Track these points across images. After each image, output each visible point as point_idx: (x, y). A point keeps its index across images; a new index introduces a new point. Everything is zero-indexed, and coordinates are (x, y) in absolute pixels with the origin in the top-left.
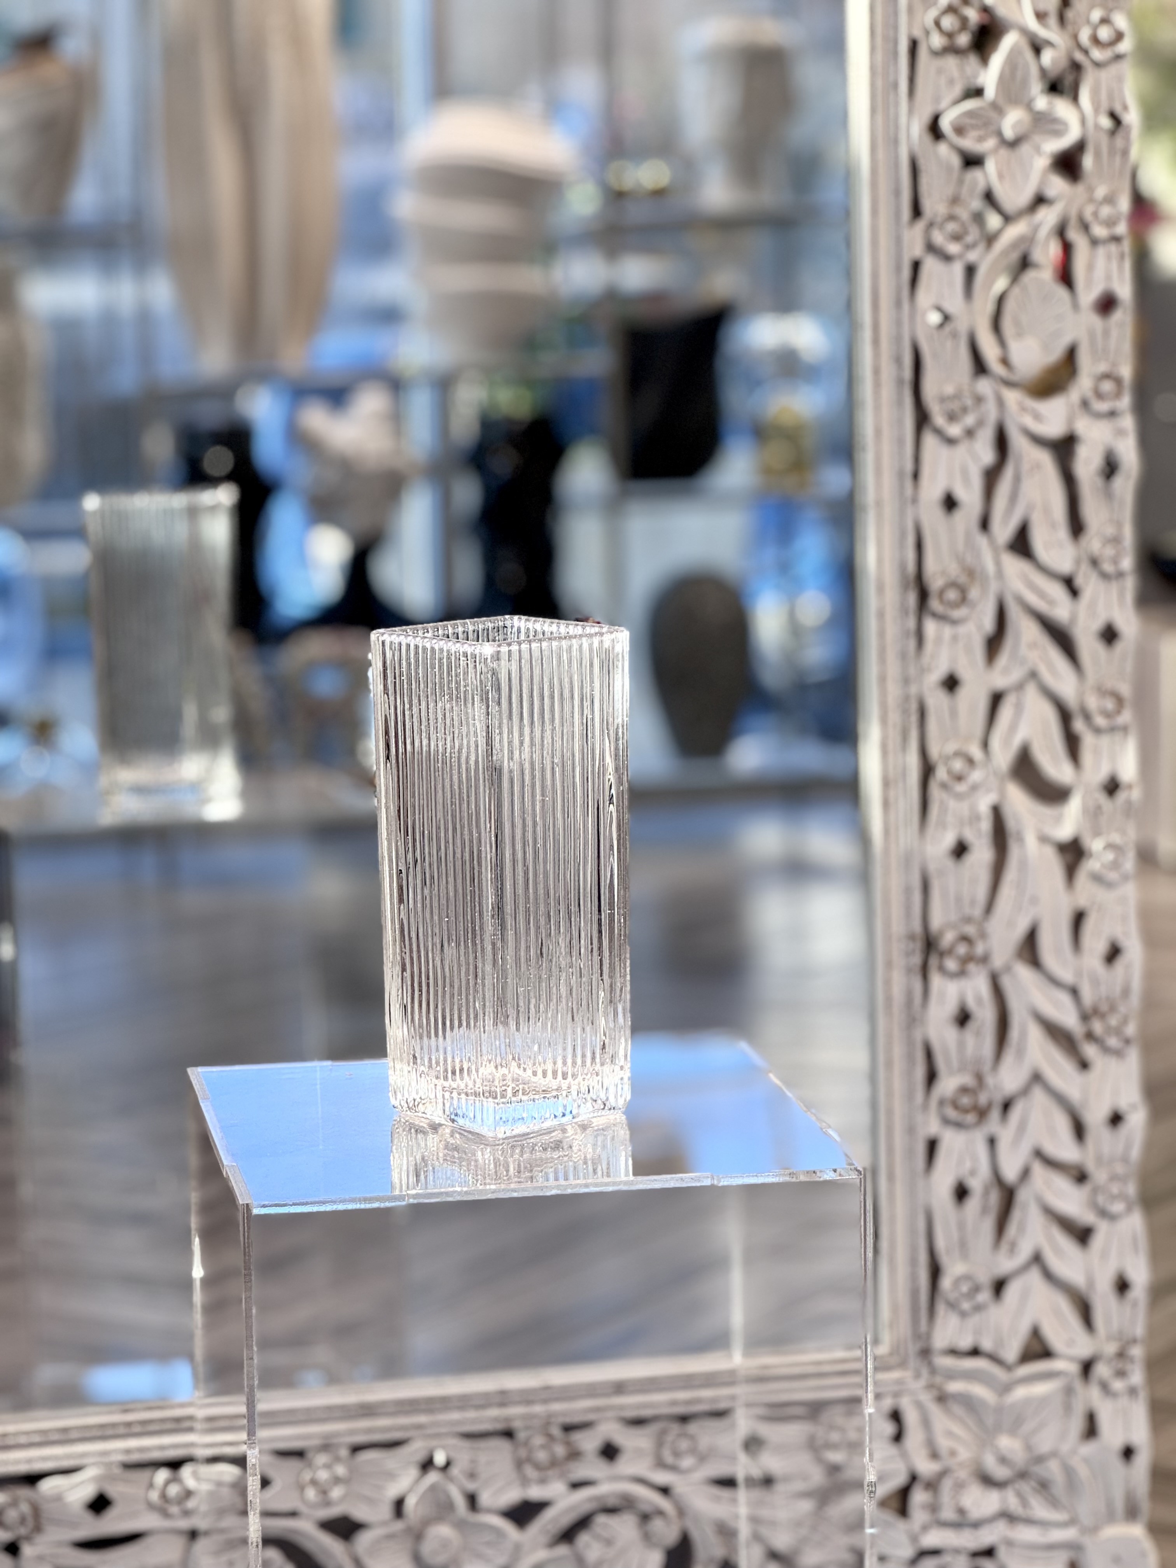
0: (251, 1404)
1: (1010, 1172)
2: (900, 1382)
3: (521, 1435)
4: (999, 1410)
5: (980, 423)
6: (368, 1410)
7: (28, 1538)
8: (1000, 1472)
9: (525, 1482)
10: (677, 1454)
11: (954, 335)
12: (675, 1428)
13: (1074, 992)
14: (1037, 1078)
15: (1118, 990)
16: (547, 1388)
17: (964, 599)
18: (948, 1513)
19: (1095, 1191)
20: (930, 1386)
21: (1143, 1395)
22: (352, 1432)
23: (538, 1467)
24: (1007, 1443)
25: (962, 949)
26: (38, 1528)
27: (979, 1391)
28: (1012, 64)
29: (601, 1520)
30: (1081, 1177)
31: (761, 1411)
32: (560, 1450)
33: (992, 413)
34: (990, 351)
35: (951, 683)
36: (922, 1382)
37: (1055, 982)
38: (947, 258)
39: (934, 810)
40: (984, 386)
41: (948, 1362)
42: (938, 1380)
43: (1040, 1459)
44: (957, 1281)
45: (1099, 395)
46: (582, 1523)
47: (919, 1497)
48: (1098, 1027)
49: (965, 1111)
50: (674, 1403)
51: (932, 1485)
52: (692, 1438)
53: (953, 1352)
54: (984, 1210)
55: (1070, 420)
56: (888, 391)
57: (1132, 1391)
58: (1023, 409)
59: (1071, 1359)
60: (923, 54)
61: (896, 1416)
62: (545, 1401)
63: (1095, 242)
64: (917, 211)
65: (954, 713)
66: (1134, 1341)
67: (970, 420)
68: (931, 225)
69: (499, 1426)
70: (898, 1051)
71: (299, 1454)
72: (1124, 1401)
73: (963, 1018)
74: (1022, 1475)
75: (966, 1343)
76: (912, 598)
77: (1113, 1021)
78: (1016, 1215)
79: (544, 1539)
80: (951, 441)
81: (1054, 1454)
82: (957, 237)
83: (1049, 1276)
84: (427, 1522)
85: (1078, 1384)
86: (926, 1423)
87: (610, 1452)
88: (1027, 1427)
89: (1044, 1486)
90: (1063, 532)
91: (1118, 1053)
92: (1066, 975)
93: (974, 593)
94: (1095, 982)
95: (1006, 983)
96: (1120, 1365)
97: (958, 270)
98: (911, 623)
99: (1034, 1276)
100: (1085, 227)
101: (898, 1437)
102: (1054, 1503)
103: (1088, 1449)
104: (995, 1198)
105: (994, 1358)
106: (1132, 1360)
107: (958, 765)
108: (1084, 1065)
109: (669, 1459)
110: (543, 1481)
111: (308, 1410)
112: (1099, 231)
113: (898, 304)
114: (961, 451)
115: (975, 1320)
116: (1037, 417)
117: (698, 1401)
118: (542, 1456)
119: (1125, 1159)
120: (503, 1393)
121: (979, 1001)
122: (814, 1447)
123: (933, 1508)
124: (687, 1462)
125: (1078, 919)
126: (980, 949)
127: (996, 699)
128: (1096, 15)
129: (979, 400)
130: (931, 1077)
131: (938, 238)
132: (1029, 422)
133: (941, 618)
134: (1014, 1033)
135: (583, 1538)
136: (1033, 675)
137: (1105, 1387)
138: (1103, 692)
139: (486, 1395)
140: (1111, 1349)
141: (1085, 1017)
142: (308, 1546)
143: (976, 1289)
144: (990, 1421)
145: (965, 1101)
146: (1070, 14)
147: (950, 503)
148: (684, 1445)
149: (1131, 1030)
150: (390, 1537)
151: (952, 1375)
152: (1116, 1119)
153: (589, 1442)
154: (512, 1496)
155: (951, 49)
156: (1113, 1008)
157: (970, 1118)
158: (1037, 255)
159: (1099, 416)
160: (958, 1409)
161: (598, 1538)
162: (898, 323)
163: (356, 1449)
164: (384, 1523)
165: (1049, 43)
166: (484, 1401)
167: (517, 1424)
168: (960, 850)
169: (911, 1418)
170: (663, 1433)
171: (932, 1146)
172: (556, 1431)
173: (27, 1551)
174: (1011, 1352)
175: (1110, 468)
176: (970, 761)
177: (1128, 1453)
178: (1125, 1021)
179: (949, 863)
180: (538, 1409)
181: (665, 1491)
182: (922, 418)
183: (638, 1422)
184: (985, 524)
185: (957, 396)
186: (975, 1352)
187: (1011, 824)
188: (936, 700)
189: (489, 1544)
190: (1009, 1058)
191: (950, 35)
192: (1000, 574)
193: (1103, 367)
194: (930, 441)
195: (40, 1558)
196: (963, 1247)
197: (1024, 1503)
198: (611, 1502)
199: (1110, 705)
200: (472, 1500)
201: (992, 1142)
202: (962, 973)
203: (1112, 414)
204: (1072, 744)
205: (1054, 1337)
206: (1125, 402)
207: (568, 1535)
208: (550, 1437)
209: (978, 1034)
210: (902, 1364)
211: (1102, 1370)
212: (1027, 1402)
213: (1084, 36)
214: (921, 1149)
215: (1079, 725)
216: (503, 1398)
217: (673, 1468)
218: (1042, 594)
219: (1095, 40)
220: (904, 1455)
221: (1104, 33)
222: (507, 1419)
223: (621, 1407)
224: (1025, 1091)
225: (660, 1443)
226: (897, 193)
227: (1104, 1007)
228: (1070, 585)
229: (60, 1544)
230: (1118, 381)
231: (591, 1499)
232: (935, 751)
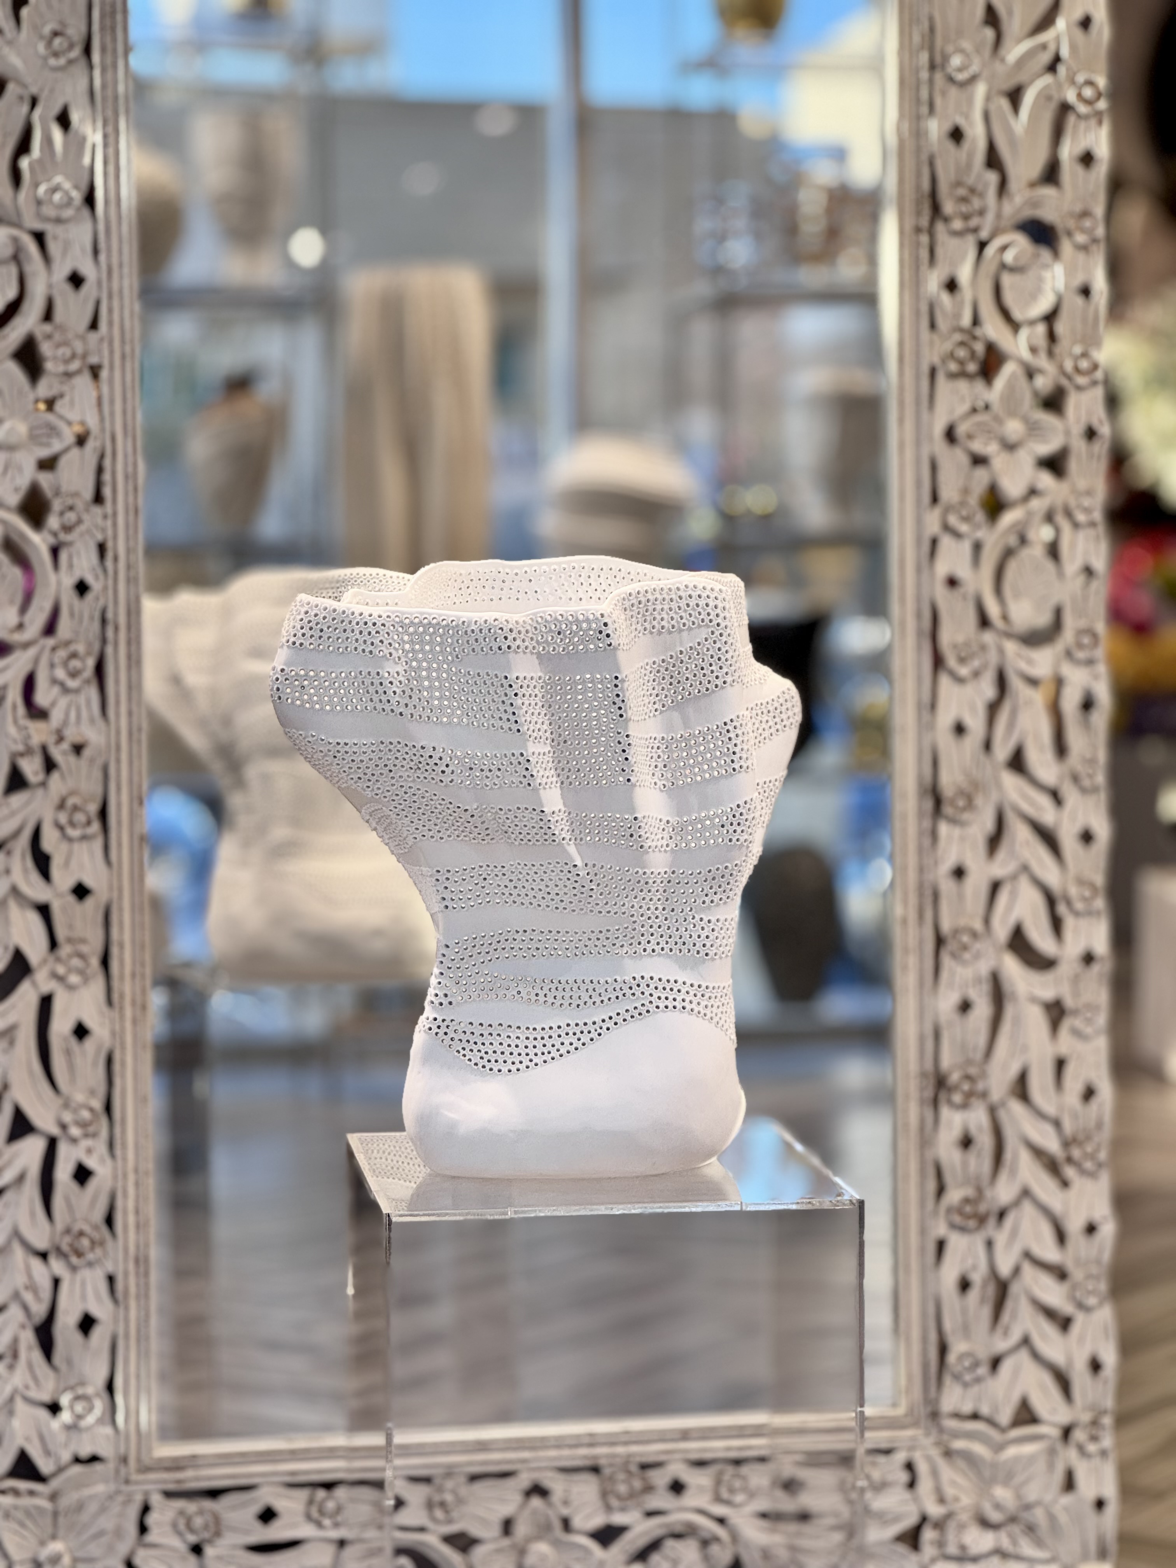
0: (389, 1438)
1: (1005, 1268)
2: (913, 1439)
3: (607, 1471)
4: (994, 1465)
5: (985, 666)
6: (482, 1446)
7: (210, 1541)
8: (995, 1516)
9: (609, 1508)
10: (732, 1491)
11: (965, 598)
12: (730, 1470)
13: (1057, 1124)
14: (1026, 1193)
15: (1092, 1124)
16: (627, 1433)
17: (970, 805)
18: (952, 1549)
19: (1074, 1287)
20: (938, 1444)
21: (1112, 1457)
22: (470, 1464)
23: (619, 1497)
24: (1002, 1493)
25: (966, 1087)
26: (218, 1534)
27: (979, 1449)
28: (1010, 385)
29: (670, 1543)
30: (1061, 1274)
31: (799, 1458)
32: (637, 1484)
33: (993, 658)
34: (993, 609)
35: (959, 873)
36: (931, 1440)
37: (1041, 1115)
38: (957, 535)
39: (945, 975)
40: (988, 637)
41: (951, 1424)
42: (945, 1437)
43: (1028, 1507)
44: (961, 1357)
45: (1080, 646)
46: (654, 1546)
47: (928, 1535)
48: (1076, 1153)
49: (968, 1217)
50: (729, 1449)
51: (940, 1525)
52: (744, 1478)
53: (957, 1416)
54: (982, 1300)
55: (1057, 665)
56: (911, 640)
57: (1104, 1453)
58: (1019, 655)
59: (1054, 1425)
60: (941, 379)
61: (910, 1467)
62: (626, 1443)
63: (1076, 525)
64: (935, 499)
65: (961, 897)
66: (1105, 1412)
67: (976, 663)
68: (947, 510)
69: (588, 1463)
70: (913, 1167)
71: (427, 1480)
72: (1097, 1461)
73: (966, 1142)
74: (1013, 1519)
75: (967, 1408)
76: (929, 804)
77: (1089, 1149)
78: (1009, 1305)
79: (622, 1558)
80: (960, 680)
81: (1038, 1503)
82: (966, 519)
83: (1036, 1356)
84: (529, 1540)
85: (1059, 1446)
86: (935, 1473)
87: (677, 1487)
88: (1018, 1479)
89: (1031, 1529)
90: (1049, 754)
91: (1091, 1175)
92: (1050, 1109)
93: (979, 801)
94: (1075, 1116)
95: (1002, 1115)
96: (1094, 1432)
97: (966, 547)
98: (927, 823)
99: (1023, 1355)
100: (1068, 514)
101: (912, 1484)
102: (1039, 1543)
103: (1066, 1500)
104: (991, 1290)
105: (991, 1422)
106: (1103, 1428)
107: (965, 939)
108: (1065, 1184)
109: (725, 1495)
110: (623, 1509)
111: (436, 1445)
112: (1081, 517)
113: (919, 570)
114: (969, 690)
115: (975, 1389)
116: (1030, 662)
117: (750, 1448)
118: (622, 1489)
119: (1098, 1262)
120: (591, 1435)
121: (980, 1129)
122: (843, 1488)
123: (941, 1544)
124: (739, 1498)
125: (1060, 1064)
126: (980, 1086)
127: (995, 887)
128: (1078, 350)
129: (983, 648)
130: (941, 1190)
131: (953, 520)
132: (1023, 666)
133: (953, 821)
134: (1008, 1155)
135: (655, 1558)
136: (1025, 868)
137: (1081, 1449)
138: (1081, 882)
139: (578, 1436)
140: (1086, 1417)
141: (1066, 1144)
142: (433, 1556)
143: (976, 1364)
144: (987, 1473)
145: (968, 1209)
146: (1058, 350)
147: (960, 729)
148: (737, 1484)
149: (1103, 1155)
150: (498, 1551)
151: (956, 1435)
152: (1091, 1229)
153: (661, 1478)
154: (598, 1521)
155: (962, 374)
156: (1088, 1138)
157: (972, 1223)
158: (1031, 535)
159: (1077, 662)
160: (961, 1463)
161: (666, 1558)
162: (919, 585)
163: (474, 1478)
164: (494, 1540)
165: (1040, 371)
166: (576, 1442)
167: (602, 1462)
168: (965, 1007)
169: (922, 1468)
170: (720, 1474)
171: (941, 1246)
172: (634, 1468)
173: (209, 1551)
174: (1005, 1417)
175: (1088, 704)
176: (974, 935)
177: (1100, 1504)
178: (1097, 1150)
179: (955, 1017)
180: (620, 1450)
181: (721, 1521)
182: (938, 661)
183: (700, 1464)
184: (988, 746)
185: (967, 644)
186: (975, 1416)
187: (1006, 987)
188: (947, 886)
189: (578, 1560)
190: (1003, 1177)
191: (961, 363)
192: (999, 785)
193: (1083, 623)
194: (945, 681)
195: (219, 1558)
196: (966, 1330)
197: (1015, 1543)
198: (678, 1529)
199: (1087, 893)
200: (566, 1524)
201: (989, 1244)
202: (964, 1106)
203: (1090, 662)
204: (1057, 924)
205: (1040, 1406)
206: (1100, 653)
207: (643, 1555)
208: (629, 1473)
209: (979, 1155)
210: (915, 1424)
211: (1079, 1435)
212: (1017, 1459)
213: (1069, 365)
214: (931, 1248)
215: (1062, 909)
216: (592, 1441)
217: (728, 1503)
218: (1032, 803)
219: (1077, 370)
220: (916, 1500)
221: (1084, 364)
222: (595, 1457)
223: (686, 1451)
224: (1017, 1203)
225: (718, 1482)
226: (918, 483)
227: (1081, 1137)
228: (1056, 796)
229: (234, 1547)
230: (1094, 636)
231: (661, 1526)
232: (946, 926)
